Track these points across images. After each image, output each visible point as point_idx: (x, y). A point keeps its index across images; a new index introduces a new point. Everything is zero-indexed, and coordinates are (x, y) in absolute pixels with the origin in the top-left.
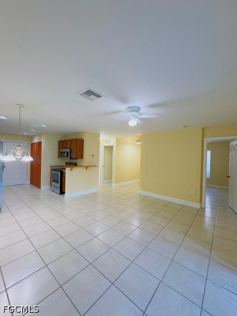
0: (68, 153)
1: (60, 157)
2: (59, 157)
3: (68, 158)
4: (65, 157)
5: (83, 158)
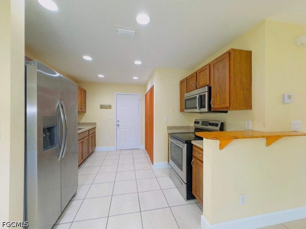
0: (202, 98)
1: (184, 111)
2: (182, 110)
3: (203, 110)
4: (196, 108)
5: (251, 109)
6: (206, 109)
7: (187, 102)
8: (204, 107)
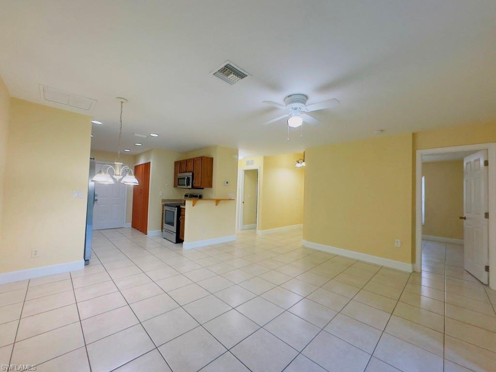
2: (175, 186)
4: (185, 185)
5: (212, 187)
6: (190, 187)
7: (180, 180)
8: (190, 185)
